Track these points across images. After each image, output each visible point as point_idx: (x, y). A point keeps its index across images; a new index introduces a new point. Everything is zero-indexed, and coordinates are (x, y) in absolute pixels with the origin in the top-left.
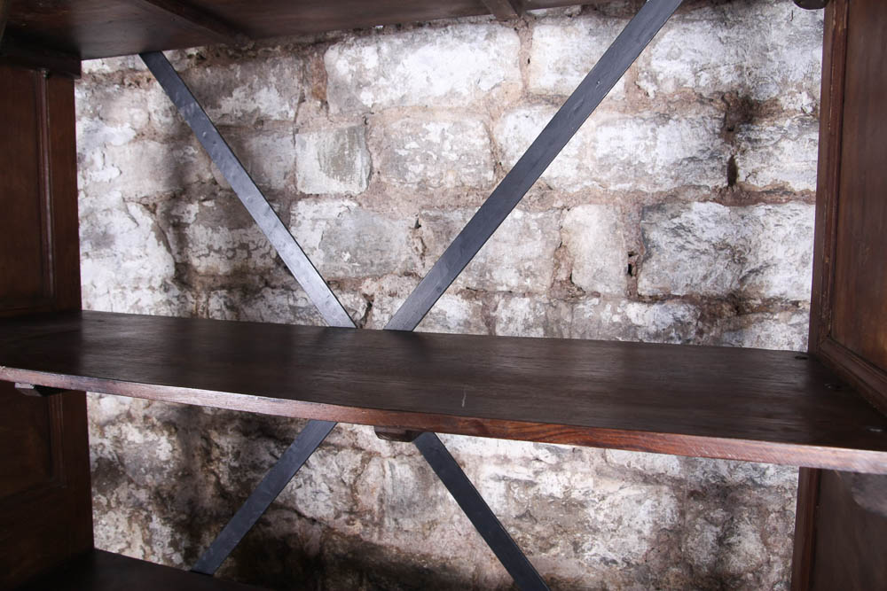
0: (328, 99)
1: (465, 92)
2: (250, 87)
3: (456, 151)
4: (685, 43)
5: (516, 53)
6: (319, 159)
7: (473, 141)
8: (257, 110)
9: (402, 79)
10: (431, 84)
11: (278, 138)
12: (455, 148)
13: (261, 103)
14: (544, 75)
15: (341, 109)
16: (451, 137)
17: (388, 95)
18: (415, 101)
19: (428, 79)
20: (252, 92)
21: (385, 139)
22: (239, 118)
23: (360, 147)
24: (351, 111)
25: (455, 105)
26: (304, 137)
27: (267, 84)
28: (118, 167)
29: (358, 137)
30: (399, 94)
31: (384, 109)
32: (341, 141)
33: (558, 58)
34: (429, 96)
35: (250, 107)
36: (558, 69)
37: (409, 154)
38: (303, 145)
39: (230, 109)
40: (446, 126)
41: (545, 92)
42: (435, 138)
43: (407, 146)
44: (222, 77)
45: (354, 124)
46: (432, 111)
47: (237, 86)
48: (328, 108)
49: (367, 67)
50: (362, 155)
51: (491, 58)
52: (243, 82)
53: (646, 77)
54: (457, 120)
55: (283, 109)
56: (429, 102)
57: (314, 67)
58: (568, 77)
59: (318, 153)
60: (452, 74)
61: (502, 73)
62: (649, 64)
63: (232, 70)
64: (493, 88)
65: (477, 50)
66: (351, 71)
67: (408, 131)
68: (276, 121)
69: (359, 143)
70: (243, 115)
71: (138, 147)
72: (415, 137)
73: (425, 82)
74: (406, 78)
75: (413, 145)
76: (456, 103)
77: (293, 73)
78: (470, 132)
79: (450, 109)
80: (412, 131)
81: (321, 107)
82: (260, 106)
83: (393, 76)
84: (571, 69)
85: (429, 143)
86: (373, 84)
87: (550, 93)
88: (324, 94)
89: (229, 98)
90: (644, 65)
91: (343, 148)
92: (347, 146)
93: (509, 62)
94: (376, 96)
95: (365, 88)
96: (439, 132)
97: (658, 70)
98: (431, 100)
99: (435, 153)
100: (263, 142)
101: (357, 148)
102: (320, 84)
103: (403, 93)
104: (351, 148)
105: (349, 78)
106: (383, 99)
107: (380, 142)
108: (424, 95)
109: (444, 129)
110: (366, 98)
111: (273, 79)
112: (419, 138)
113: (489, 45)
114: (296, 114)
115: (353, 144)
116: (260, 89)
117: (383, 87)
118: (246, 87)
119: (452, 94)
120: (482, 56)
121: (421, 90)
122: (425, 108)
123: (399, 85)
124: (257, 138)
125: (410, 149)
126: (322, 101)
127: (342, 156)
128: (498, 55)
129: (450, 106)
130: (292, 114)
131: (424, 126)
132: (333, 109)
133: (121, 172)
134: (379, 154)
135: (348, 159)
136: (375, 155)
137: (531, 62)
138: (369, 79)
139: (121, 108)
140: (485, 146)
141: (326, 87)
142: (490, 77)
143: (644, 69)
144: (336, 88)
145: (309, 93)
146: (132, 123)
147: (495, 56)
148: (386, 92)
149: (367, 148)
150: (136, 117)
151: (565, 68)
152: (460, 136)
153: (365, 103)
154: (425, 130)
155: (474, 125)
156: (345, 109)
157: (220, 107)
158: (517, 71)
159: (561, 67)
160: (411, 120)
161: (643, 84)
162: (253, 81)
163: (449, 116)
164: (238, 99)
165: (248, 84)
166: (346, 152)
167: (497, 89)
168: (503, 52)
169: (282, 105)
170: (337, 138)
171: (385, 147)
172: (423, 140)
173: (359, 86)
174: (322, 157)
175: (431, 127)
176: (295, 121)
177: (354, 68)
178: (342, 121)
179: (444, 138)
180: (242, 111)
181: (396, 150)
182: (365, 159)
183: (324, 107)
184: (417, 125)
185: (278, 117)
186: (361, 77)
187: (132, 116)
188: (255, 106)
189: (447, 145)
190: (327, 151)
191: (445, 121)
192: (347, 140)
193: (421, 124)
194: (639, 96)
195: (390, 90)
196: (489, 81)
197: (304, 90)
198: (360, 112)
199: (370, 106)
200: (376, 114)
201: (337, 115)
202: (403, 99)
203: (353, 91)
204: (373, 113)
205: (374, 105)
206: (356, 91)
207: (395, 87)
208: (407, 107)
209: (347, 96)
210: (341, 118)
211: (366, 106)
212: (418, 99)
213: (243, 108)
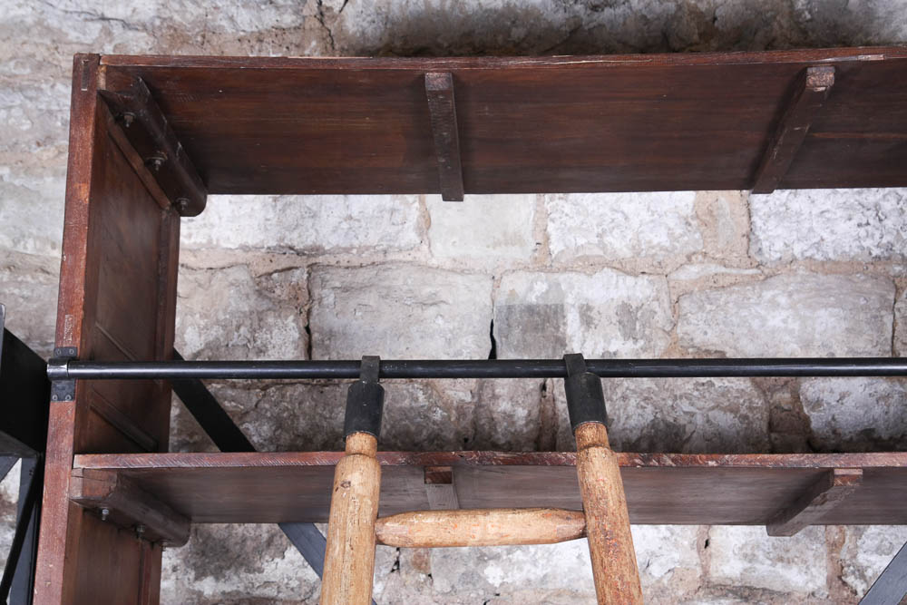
0: (433, 571)
4: (897, 536)
5: (694, 534)
9: (546, 555)
14: (728, 561)
15: (453, 587)
17: (524, 573)
18: (561, 583)
22: (292, 589)
24: (468, 589)
30: (540, 572)
31: (515, 590)
33: (743, 542)
34: (579, 578)
36: (745, 556)
39: (278, 573)
41: (729, 582)
48: (432, 584)
51: (661, 536)
53: (853, 573)
58: (758, 566)
61: (676, 556)
62: (855, 557)
64: (665, 574)
70: (300, 587)
73: (574, 560)
81: (425, 581)
84: (761, 556)
86: (505, 557)
87: (737, 584)
88: (427, 563)
90: (848, 557)
93: (686, 543)
94: (506, 573)
95: (491, 562)
97: (865, 564)
98: (582, 582)
102: (422, 551)
103: (544, 572)
106: (517, 577)
108: (573, 575)
110: (493, 574)
114: (385, 589)
117: (518, 562)
121: (570, 570)
122: (575, 595)
123: (540, 561)
126: (426, 574)
128: (672, 534)
130: (379, 588)
132: (440, 584)
137: (712, 544)
138: (497, 551)
141: (428, 554)
142: (663, 560)
143: (848, 562)
144: (445, 557)
145: (407, 562)
148: (521, 569)
151: (754, 555)
153: (491, 581)
156: (459, 587)
157: (260, 571)
158: (695, 553)
159: (749, 552)
161: (850, 580)
164: (292, 563)
167: (670, 575)
173: (482, 558)
176: (382, 599)
180: (299, 579)
183: (428, 582)
186: (485, 547)
194: (845, 594)
195: (527, 567)
196: (661, 565)
197: (398, 558)
198: (481, 592)
199: (497, 585)
200: (504, 595)
201: (444, 594)
202: (544, 579)
203: (471, 565)
204: (498, 595)
205: (502, 584)
206: (477, 565)
207: (535, 563)
208: (547, 590)
209: (463, 570)
210: (452, 598)
211: (492, 585)
212: (565, 580)
213: (300, 575)
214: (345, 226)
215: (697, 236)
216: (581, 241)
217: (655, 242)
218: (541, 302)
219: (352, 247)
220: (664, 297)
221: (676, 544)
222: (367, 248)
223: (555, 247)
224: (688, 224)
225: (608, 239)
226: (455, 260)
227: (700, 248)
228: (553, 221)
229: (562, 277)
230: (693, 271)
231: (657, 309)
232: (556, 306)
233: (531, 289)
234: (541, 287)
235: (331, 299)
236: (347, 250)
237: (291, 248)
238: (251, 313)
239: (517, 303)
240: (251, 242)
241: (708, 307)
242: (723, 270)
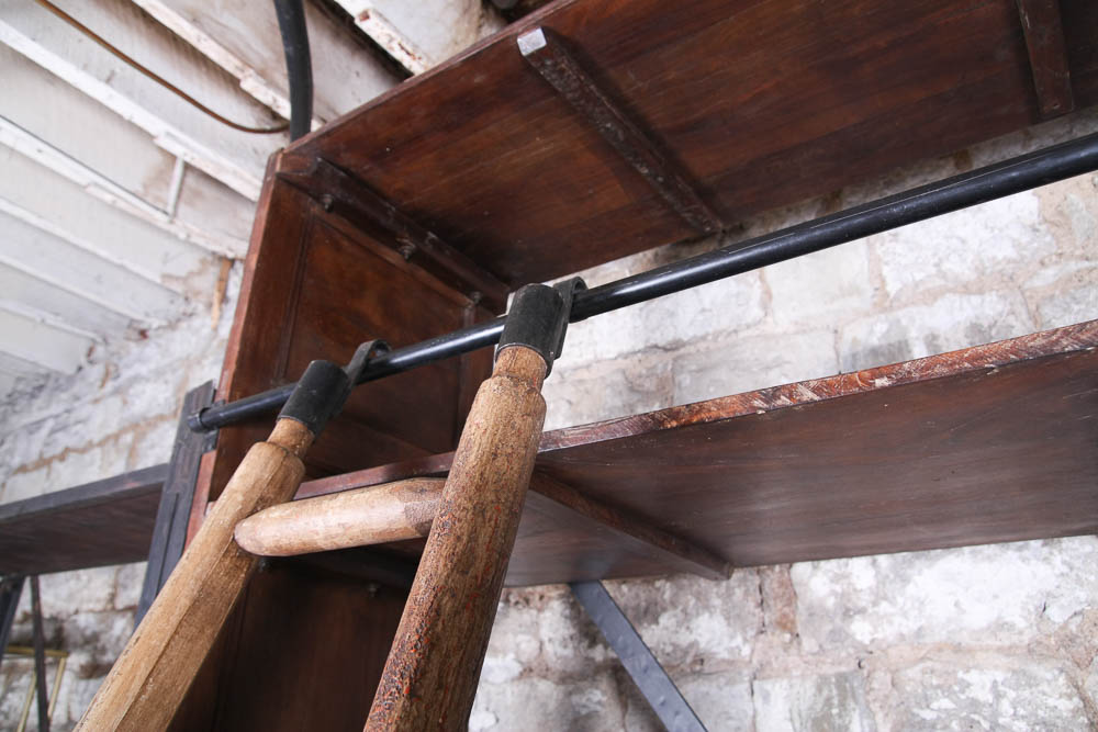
0: (799, 630)
1: (1021, 624)
2: (684, 611)
3: (1023, 717)
6: (791, 720)
7: (1051, 702)
8: (693, 644)
9: (917, 605)
10: (964, 612)
11: (727, 684)
12: (1021, 712)
13: (700, 635)
15: (821, 646)
16: (1012, 694)
17: (895, 627)
18: (940, 636)
19: (957, 604)
20: (687, 617)
21: (895, 693)
22: (668, 654)
23: (856, 702)
24: (837, 648)
25: (1007, 643)
26: (768, 686)
27: (707, 607)
28: (494, 712)
29: (852, 687)
30: (913, 626)
31: (889, 647)
32: (825, 693)
34: (961, 629)
35: (684, 639)
37: (939, 718)
38: (766, 697)
39: (655, 640)
40: (1000, 676)
42: (985, 696)
43: (935, 705)
44: (643, 596)
45: (843, 669)
46: (970, 651)
47: (664, 610)
48: (799, 644)
49: (859, 587)
50: (861, 715)
51: (1057, 572)
52: (674, 604)
54: (1016, 667)
55: (734, 644)
56: (965, 639)
57: (775, 585)
59: (790, 711)
60: (996, 597)
61: (1082, 595)
63: (658, 589)
64: (1071, 617)
65: (1033, 562)
66: (834, 593)
67: (935, 682)
68: (723, 660)
69: (854, 697)
70: (674, 651)
71: (523, 687)
72: (947, 691)
73: (953, 608)
74: (922, 603)
75: (946, 703)
76: (1006, 639)
77: (746, 593)
78: (1045, 687)
79: (1000, 650)
80: (941, 682)
81: (791, 642)
82: (699, 639)
83: (900, 600)
85: (974, 704)
86: (870, 611)
88: (793, 622)
89: (654, 626)
91: (828, 702)
92: (836, 701)
94: (875, 628)
95: (857, 617)
96: (989, 685)
98: (965, 634)
99: (985, 718)
100: (704, 688)
101: (852, 705)
102: (786, 610)
103: (919, 624)
104: (842, 705)
105: (831, 602)
106: (887, 632)
107: (887, 697)
108: (953, 627)
109: (995, 682)
110: (861, 630)
111: (717, 602)
112: (955, 693)
113: (1051, 553)
114: (753, 651)
115: (845, 698)
116: (698, 614)
117: (886, 615)
118: (678, 611)
119: (1001, 626)
120: (1043, 570)
121: (948, 620)
122: (958, 649)
123: (911, 612)
124: (696, 683)
125: (939, 710)
126: (792, 634)
127: (827, 717)
128: (1071, 569)
129: (998, 643)
130: (746, 651)
131: (960, 674)
132: (809, 644)
133: (497, 720)
134: (887, 715)
135: (838, 721)
136: (880, 717)
138: (862, 604)
139: (505, 633)
140: (1075, 712)
141: (793, 612)
142: (1063, 601)
144: (811, 615)
145: (771, 623)
146: (517, 653)
147: (1065, 569)
148: (891, 623)
149: (868, 707)
150: (523, 646)
152: (1026, 693)
153: (859, 637)
154: (963, 680)
155: (1049, 676)
156: (828, 646)
160: (938, 666)
162: (687, 602)
163: (1003, 660)
164: (666, 628)
165: (680, 608)
166: (835, 711)
167: (1078, 619)
168: (1077, 563)
169: (732, 637)
170: (819, 690)
171: (894, 704)
172: (963, 697)
173: (848, 613)
174: (795, 716)
175: (973, 677)
176: (750, 661)
177: (838, 588)
178: (823, 663)
179: (998, 696)
180: (673, 644)
181: (915, 710)
182: (866, 722)
183: (795, 643)
184: (947, 673)
185: (725, 655)
186: (849, 600)
187: (518, 645)
188: (692, 638)
189: (1005, 706)
190: (804, 707)
191: (996, 667)
192: (835, 692)
193: (955, 672)
195: (897, 620)
196: (1062, 607)
197: (763, 618)
198: (851, 651)
199: (867, 642)
200: (877, 653)
201: (814, 654)
202: (919, 632)
203: (838, 621)
204: (871, 653)
205: (873, 641)
206: (843, 620)
207: (905, 615)
208: (926, 644)
209: (829, 627)
210: (822, 658)
211: (861, 643)
212: (944, 633)
213: (674, 640)
214: (701, 318)
215: (1048, 238)
216: (919, 276)
217: (1000, 256)
218: (884, 342)
219: (708, 334)
220: (1021, 309)
221: (1079, 581)
222: (721, 333)
223: (892, 287)
224: (1036, 230)
225: (946, 266)
226: (796, 323)
227: (1054, 250)
228: (887, 264)
229: (900, 314)
230: (1050, 274)
231: (1014, 323)
232: (900, 342)
233: (871, 332)
234: (881, 328)
235: (688, 381)
236: (704, 338)
237: (656, 346)
238: (624, 406)
239: (860, 348)
240: (626, 348)
241: (1076, 308)
242: (1087, 264)
